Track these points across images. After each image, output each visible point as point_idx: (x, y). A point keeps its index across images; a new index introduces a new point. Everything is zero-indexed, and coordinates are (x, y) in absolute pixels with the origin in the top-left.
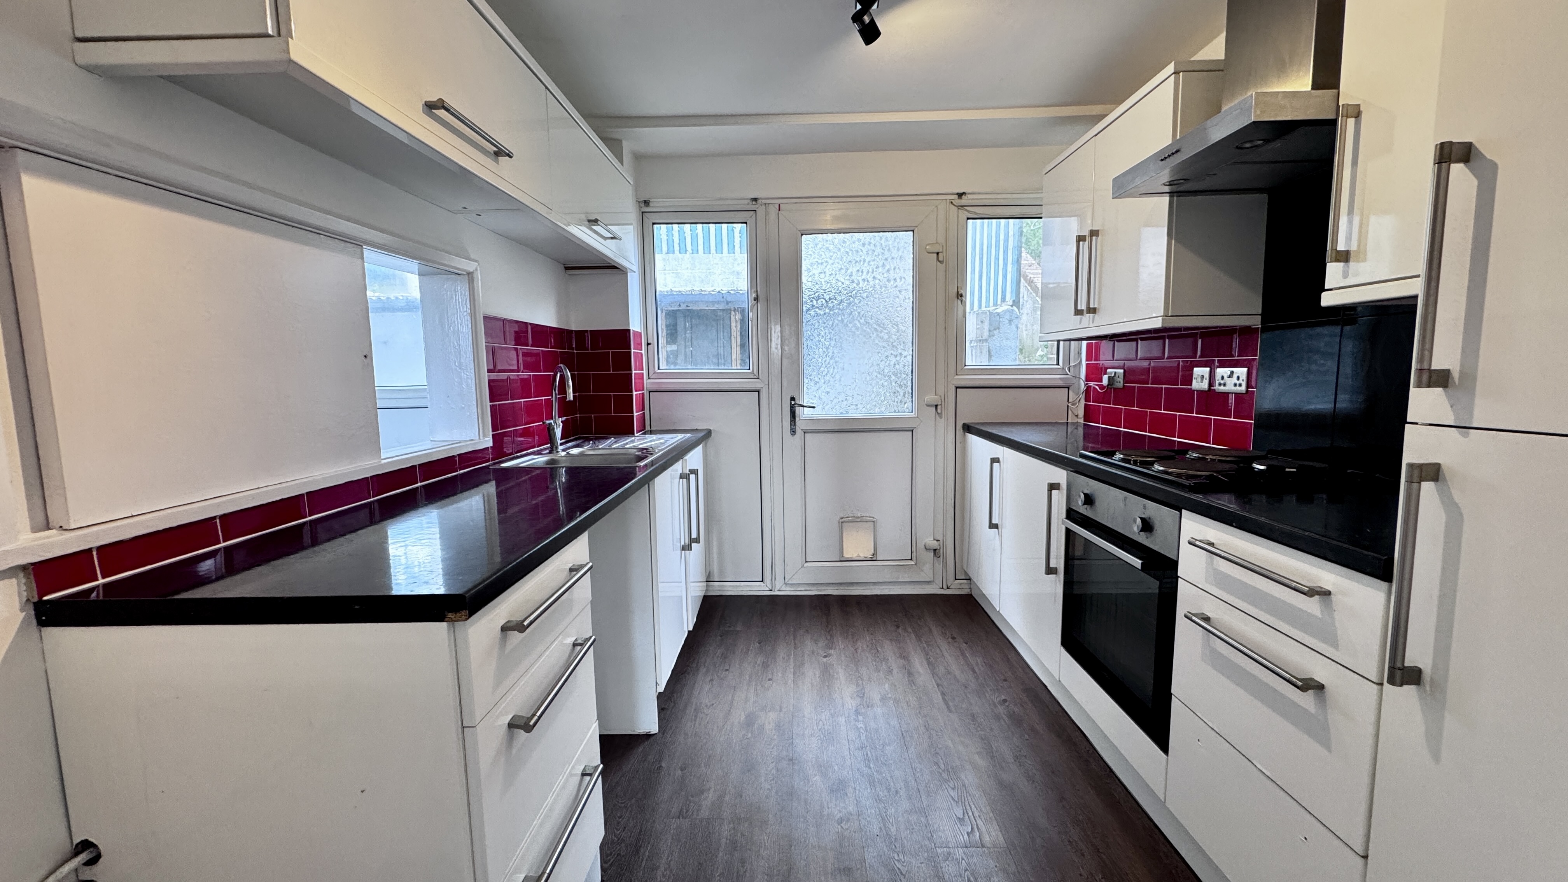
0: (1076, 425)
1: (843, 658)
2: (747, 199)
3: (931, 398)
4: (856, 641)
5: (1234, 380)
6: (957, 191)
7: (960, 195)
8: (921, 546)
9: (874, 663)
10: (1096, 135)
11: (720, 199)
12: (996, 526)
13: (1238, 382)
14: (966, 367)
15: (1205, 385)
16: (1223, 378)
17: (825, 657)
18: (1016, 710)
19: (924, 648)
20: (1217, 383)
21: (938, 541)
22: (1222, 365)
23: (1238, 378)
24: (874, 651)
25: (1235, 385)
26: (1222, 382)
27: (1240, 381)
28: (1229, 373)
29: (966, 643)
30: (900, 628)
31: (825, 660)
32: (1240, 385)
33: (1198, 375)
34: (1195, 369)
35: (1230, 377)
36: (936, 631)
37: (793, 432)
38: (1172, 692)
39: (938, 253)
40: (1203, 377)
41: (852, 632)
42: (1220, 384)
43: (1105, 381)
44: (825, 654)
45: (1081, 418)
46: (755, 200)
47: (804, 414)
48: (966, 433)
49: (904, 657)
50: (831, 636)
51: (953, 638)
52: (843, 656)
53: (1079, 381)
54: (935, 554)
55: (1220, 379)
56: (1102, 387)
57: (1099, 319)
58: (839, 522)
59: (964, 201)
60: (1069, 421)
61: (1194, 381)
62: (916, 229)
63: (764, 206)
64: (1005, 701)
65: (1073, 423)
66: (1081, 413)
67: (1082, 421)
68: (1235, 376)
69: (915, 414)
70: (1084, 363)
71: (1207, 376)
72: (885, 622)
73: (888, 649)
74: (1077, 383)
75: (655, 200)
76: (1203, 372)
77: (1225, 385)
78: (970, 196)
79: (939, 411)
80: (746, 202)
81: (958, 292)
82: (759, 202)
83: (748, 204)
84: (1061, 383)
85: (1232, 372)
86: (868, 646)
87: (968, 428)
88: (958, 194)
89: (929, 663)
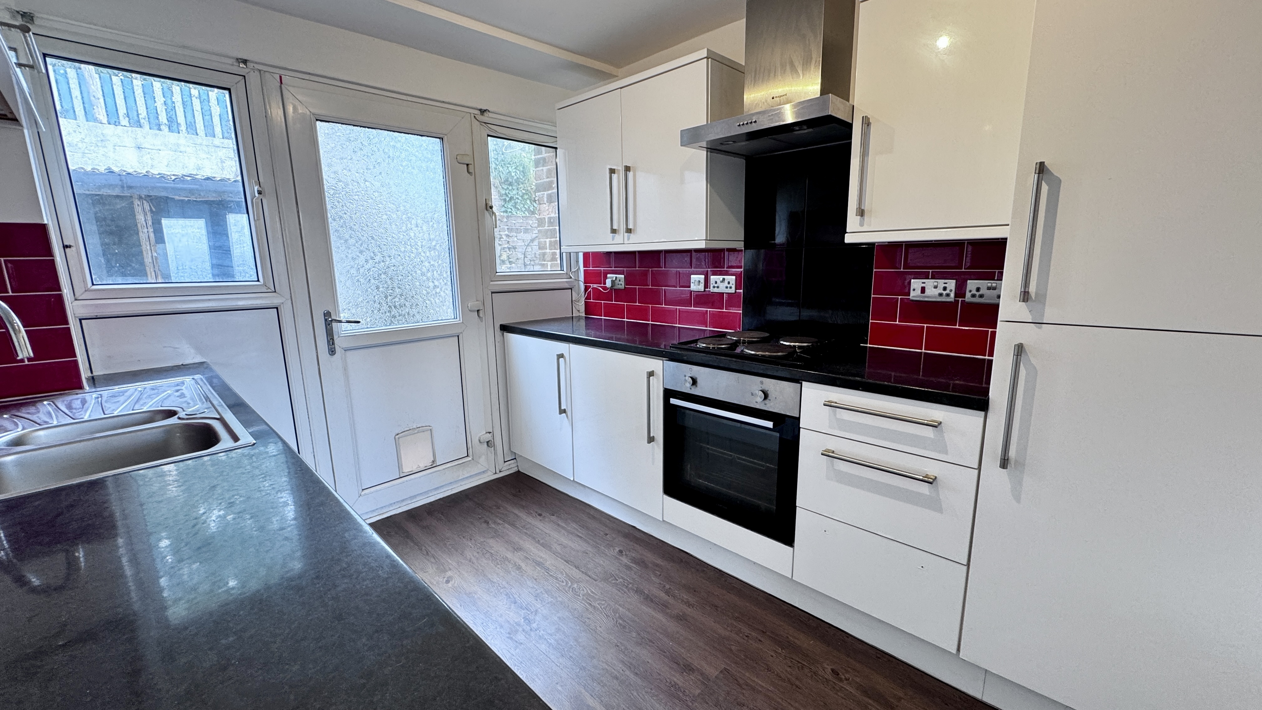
0: (579, 318)
1: (466, 575)
2: (233, 58)
3: (472, 304)
4: (463, 552)
5: (726, 284)
6: (480, 107)
7: (483, 112)
8: (476, 441)
9: (499, 566)
10: (621, 88)
11: (184, 47)
12: (564, 411)
13: (729, 286)
14: (497, 274)
15: (701, 288)
16: (716, 283)
17: (448, 582)
18: (633, 555)
19: (526, 533)
20: (712, 286)
21: (490, 433)
22: (715, 274)
23: (729, 283)
24: (488, 555)
25: (727, 287)
26: (716, 285)
27: (731, 285)
28: (721, 279)
29: (554, 515)
30: (490, 522)
31: (450, 585)
32: (731, 288)
33: (695, 280)
34: (692, 276)
35: (722, 282)
36: (522, 514)
37: (332, 352)
38: (797, 505)
39: (467, 165)
40: (699, 281)
41: (450, 545)
42: (714, 287)
43: (608, 284)
44: (445, 579)
45: (582, 313)
46: (245, 62)
47: (343, 330)
48: (505, 334)
49: (517, 549)
50: (434, 557)
51: (540, 515)
52: (463, 572)
53: (578, 283)
54: (488, 445)
55: (714, 283)
56: (605, 288)
57: (633, 237)
58: (395, 438)
59: (484, 118)
60: (574, 315)
61: (692, 285)
62: (446, 137)
63: (257, 73)
64: (621, 551)
65: (576, 317)
66: (582, 308)
67: (583, 315)
68: (726, 282)
69: (460, 320)
70: (582, 269)
71: (703, 281)
72: (472, 523)
73: (497, 546)
74: (577, 286)
75: (45, 16)
76: (700, 278)
77: (718, 287)
78: (491, 115)
79: (481, 315)
80: (230, 61)
81: (486, 204)
82: (250, 65)
83: (233, 65)
84: (567, 286)
85: (724, 279)
86: (478, 553)
87: (505, 328)
88: (480, 110)
89: (543, 545)
